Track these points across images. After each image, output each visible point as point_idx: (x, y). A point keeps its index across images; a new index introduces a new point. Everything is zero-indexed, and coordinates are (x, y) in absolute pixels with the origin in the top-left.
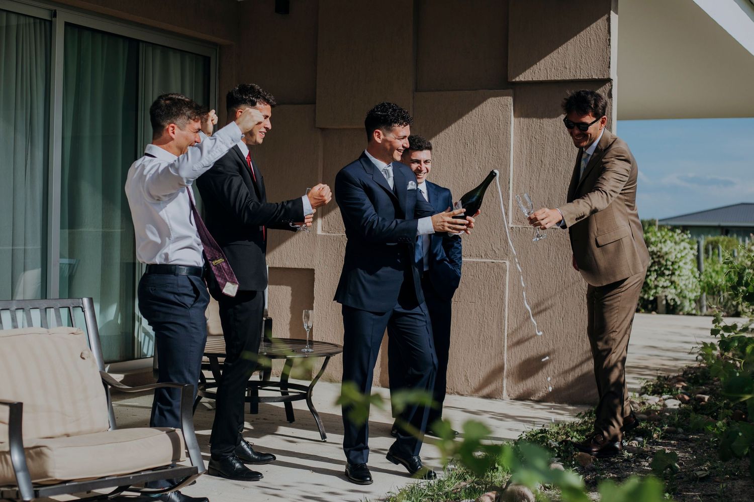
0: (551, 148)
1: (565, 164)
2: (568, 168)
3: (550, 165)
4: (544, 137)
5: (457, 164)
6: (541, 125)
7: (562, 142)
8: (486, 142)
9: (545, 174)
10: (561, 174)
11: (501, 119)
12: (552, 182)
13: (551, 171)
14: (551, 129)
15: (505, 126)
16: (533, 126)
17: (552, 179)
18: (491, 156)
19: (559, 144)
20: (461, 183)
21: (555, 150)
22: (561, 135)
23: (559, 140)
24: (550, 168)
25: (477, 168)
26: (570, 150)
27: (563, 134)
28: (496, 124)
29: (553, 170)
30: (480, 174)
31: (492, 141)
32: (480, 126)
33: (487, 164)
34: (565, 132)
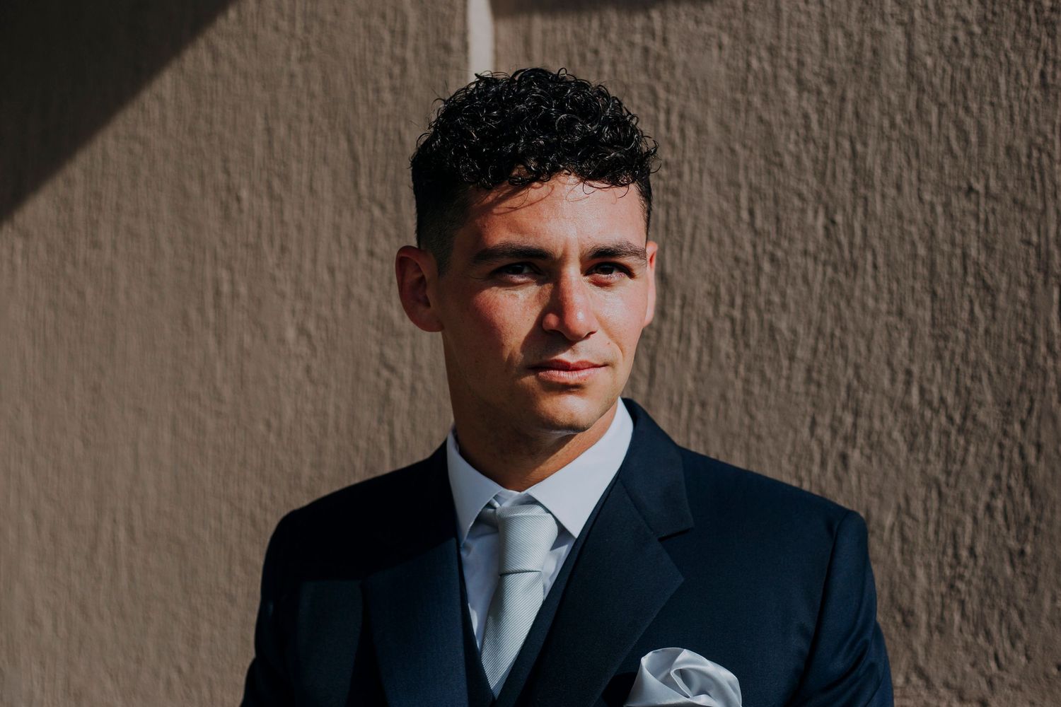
0: (717, 186)
1: (817, 288)
2: (839, 318)
3: (715, 297)
4: (675, 119)
5: (193, 315)
6: (655, 46)
7: (788, 144)
8: (335, 174)
9: (686, 358)
10: (792, 358)
11: (413, 25)
12: (735, 411)
13: (725, 344)
14: (714, 65)
15: (438, 70)
16: (606, 54)
17: (736, 393)
18: (363, 256)
19: (773, 160)
20: (211, 424)
21: (744, 202)
22: (783, 94)
23: (770, 136)
24: (718, 324)
25: (291, 334)
26: (843, 191)
27: (792, 92)
28: (384, 60)
29: (740, 332)
30: (308, 370)
31: (363, 171)
32: (299, 81)
33: (340, 311)
34: (807, 75)
